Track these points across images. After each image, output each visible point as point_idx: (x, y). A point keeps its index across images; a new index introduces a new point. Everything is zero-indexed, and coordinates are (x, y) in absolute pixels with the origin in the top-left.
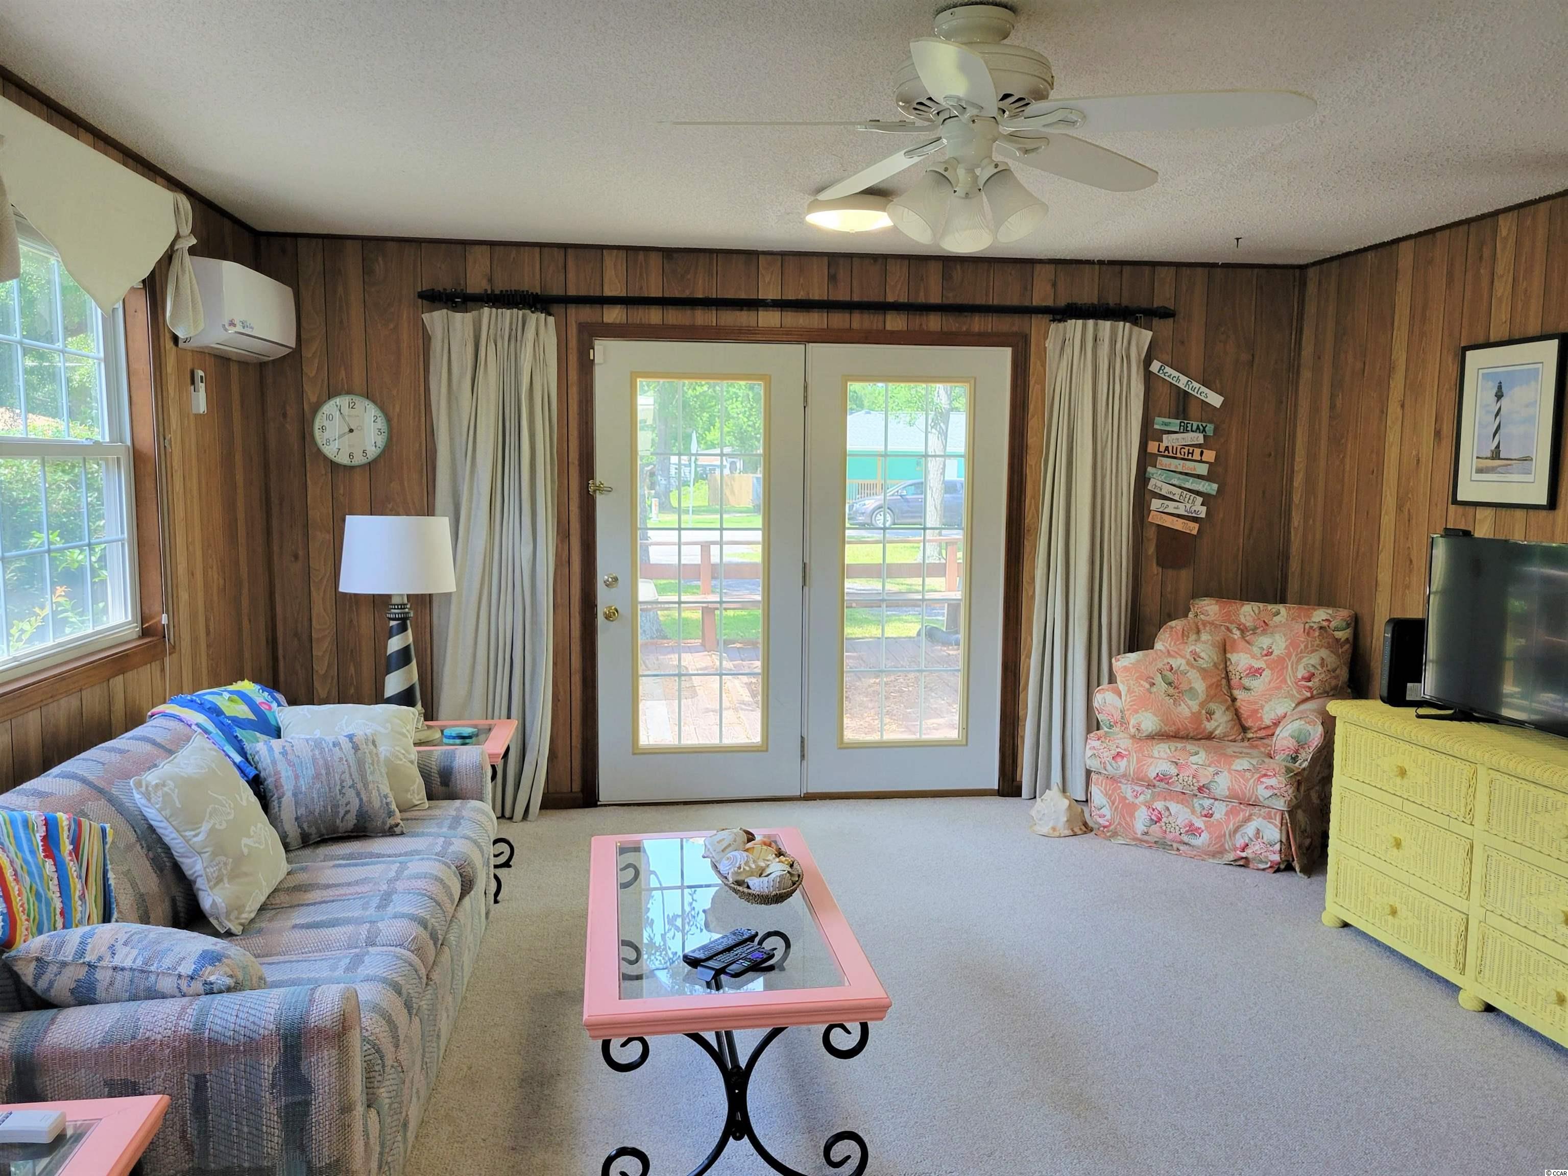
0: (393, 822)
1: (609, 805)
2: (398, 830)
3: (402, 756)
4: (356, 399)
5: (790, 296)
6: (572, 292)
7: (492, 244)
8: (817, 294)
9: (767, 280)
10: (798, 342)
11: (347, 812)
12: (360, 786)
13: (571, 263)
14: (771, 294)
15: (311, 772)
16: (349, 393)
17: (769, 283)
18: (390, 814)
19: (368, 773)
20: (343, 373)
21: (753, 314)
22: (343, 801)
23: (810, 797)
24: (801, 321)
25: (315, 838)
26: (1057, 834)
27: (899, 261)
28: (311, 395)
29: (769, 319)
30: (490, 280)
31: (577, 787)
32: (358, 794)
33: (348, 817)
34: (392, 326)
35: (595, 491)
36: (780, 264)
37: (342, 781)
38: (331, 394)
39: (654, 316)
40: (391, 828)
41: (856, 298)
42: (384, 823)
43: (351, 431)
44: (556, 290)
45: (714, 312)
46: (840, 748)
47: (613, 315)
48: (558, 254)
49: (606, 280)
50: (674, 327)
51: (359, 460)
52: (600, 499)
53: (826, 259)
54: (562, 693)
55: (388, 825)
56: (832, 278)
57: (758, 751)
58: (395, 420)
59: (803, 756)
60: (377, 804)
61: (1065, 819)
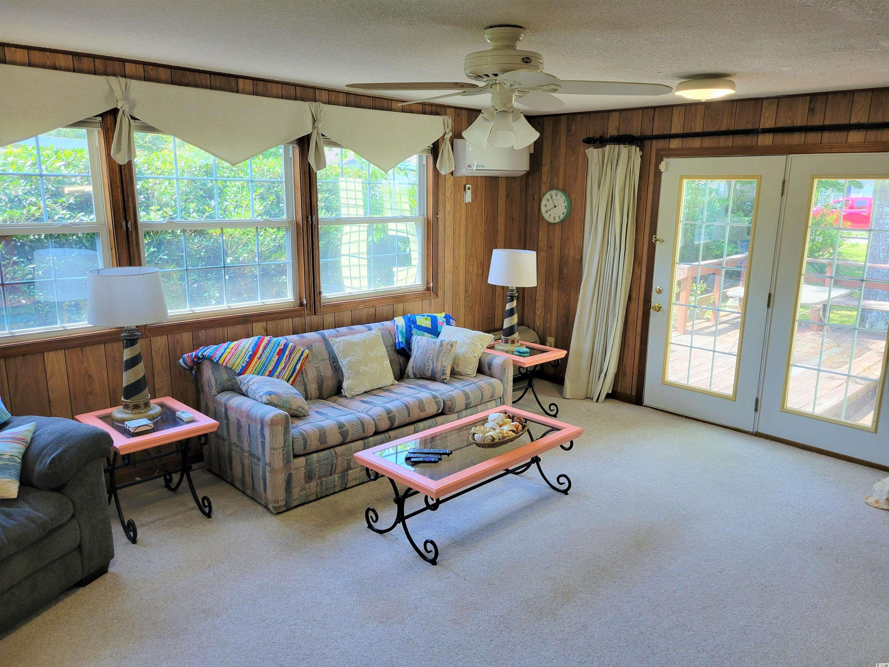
0: (444, 378)
1: (648, 407)
2: (445, 381)
3: (469, 353)
4: (558, 192)
5: (781, 124)
6: (655, 133)
7: (621, 111)
8: (799, 122)
9: (767, 114)
10: (783, 154)
11: (428, 369)
12: (435, 360)
13: (656, 116)
14: (769, 124)
15: (421, 351)
16: (557, 189)
17: (768, 117)
18: (444, 374)
19: (441, 356)
20: (556, 179)
21: (755, 138)
22: (427, 365)
23: (758, 435)
24: (786, 140)
25: (418, 376)
26: (877, 505)
27: (864, 93)
28: (543, 188)
29: (766, 140)
30: (618, 130)
31: (634, 393)
32: (433, 363)
33: (428, 371)
34: (575, 156)
35: (656, 241)
36: (776, 104)
37: (429, 357)
38: (551, 189)
39: (697, 143)
40: (443, 379)
41: (827, 123)
42: (440, 377)
43: (555, 207)
44: (648, 133)
45: (731, 138)
46: (781, 411)
47: (675, 143)
48: (651, 112)
49: (673, 124)
50: (706, 148)
51: (557, 220)
52: (658, 244)
53: (809, 98)
54: (631, 344)
55: (442, 379)
56: (812, 110)
57: (729, 399)
58: (573, 202)
59: (756, 410)
60: (439, 368)
61: (885, 497)
